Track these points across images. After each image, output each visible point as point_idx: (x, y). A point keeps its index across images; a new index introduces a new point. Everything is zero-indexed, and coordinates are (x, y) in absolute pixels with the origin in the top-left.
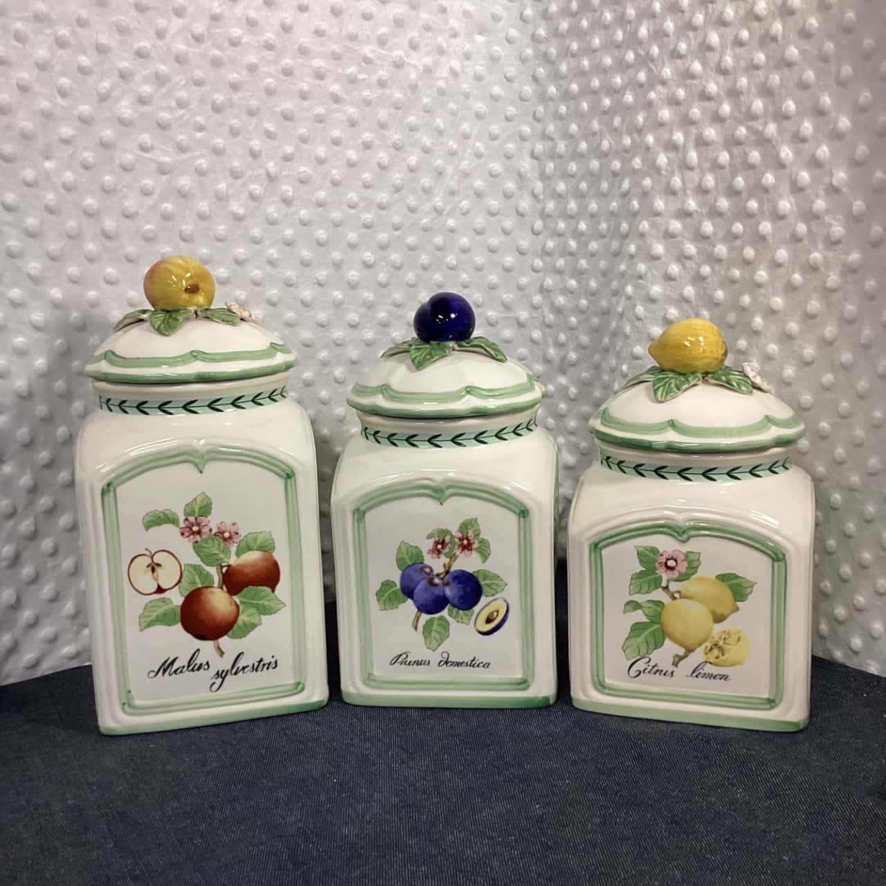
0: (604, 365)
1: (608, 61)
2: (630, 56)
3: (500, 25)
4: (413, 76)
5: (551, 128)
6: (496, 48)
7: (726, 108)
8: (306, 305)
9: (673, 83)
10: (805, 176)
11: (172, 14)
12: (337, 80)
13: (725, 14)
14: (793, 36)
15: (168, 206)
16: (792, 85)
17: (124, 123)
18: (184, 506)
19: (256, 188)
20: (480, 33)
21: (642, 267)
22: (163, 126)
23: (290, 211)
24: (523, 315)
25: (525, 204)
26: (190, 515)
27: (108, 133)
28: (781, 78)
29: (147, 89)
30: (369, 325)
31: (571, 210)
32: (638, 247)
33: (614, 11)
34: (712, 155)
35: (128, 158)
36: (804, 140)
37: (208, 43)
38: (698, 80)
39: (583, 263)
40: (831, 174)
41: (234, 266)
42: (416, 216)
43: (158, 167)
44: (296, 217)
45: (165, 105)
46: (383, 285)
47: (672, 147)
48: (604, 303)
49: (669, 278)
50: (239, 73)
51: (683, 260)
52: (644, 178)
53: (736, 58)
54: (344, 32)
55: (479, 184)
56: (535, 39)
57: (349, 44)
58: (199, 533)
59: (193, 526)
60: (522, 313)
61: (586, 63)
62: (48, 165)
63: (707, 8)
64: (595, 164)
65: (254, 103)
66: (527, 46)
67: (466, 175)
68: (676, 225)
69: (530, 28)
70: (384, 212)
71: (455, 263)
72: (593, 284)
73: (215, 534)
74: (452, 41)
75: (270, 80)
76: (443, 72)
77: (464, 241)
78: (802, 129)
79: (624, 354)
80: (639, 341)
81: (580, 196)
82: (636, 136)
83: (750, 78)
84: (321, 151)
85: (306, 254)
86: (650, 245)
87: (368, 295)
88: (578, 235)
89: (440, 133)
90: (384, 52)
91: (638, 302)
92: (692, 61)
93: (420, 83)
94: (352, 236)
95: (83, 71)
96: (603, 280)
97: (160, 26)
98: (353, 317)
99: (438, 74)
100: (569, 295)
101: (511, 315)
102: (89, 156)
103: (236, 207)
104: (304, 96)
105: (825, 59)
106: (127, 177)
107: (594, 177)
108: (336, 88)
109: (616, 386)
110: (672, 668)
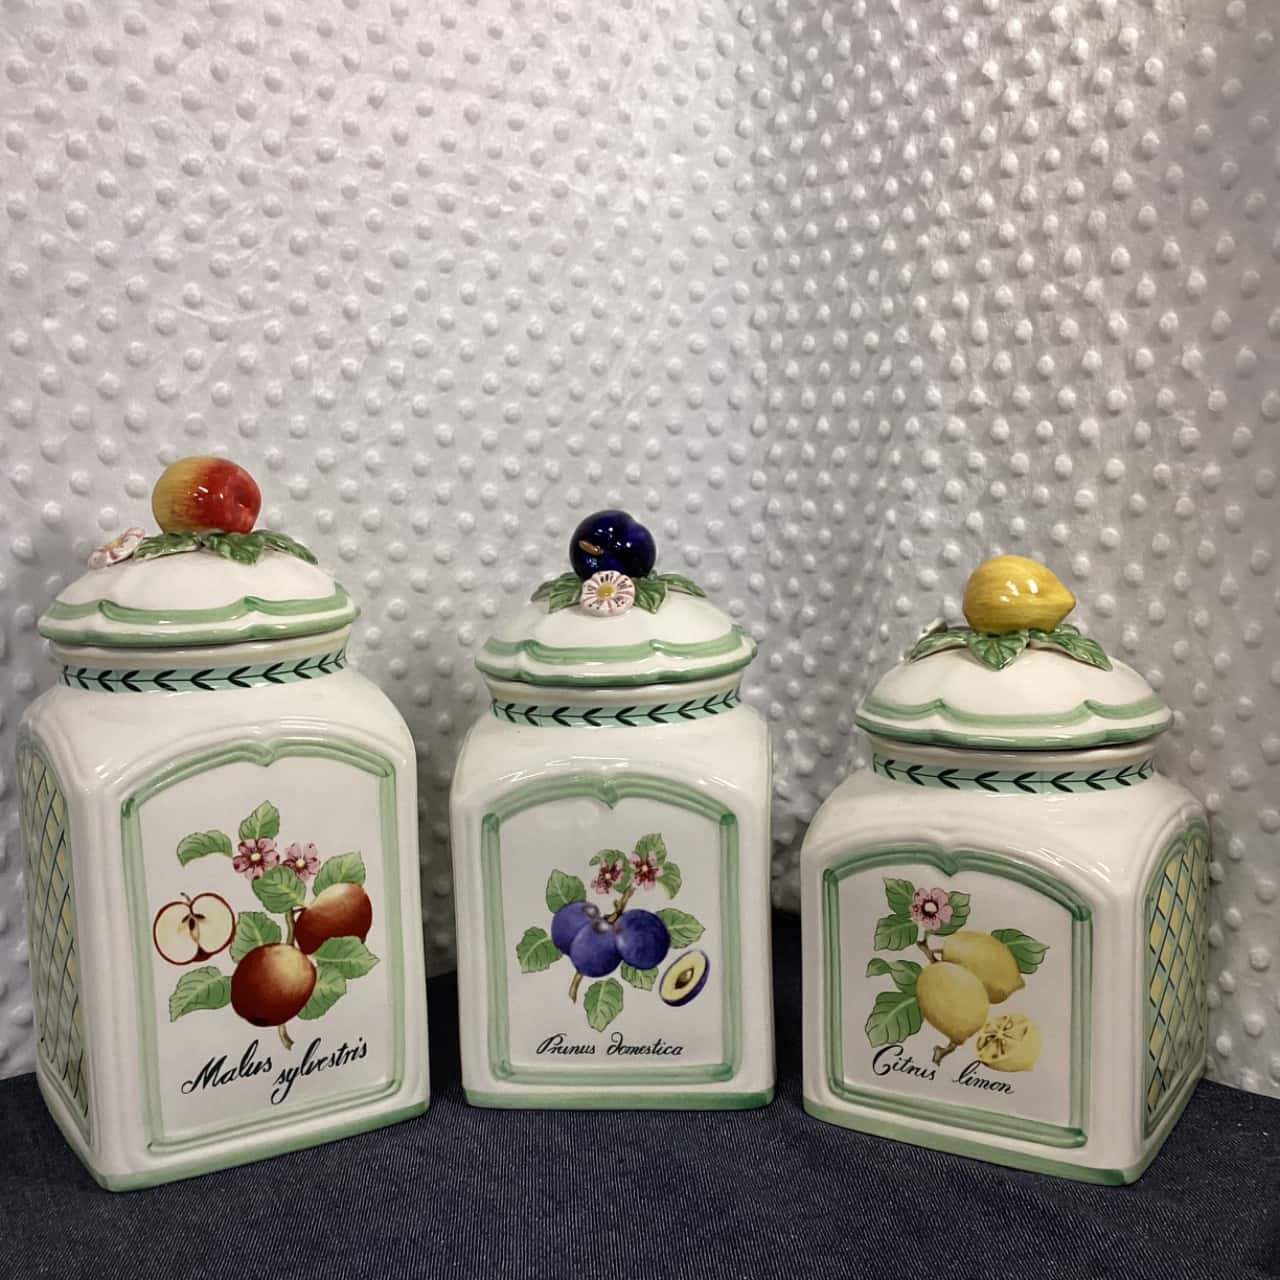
0: (855, 625)
1: (861, 192)
2: (892, 185)
3: (707, 140)
4: (581, 210)
5: (778, 286)
6: (700, 173)
7: (1028, 259)
8: (419, 531)
9: (954, 222)
10: (1146, 355)
11: (237, 116)
12: (471, 214)
13: (1026, 126)
14: (1124, 158)
15: (223, 387)
16: (1123, 225)
17: (161, 266)
18: (239, 825)
19: (352, 363)
20: (678, 152)
21: (910, 483)
22: (219, 273)
23: (400, 396)
24: (738, 551)
25: (741, 392)
26: (248, 837)
27: (139, 281)
28: (1108, 217)
29: (197, 220)
30: (511, 561)
31: (807, 401)
32: (904, 455)
33: (870, 122)
34: (1007, 323)
35: (166, 316)
36: (1143, 303)
37: (287, 158)
38: (989, 220)
39: (825, 477)
40: (1181, 352)
41: (316, 474)
42: (583, 407)
43: (211, 330)
44: (407, 404)
45: (222, 242)
46: (532, 505)
47: (953, 313)
48: (855, 535)
49: (947, 499)
50: (331, 201)
51: (969, 475)
52: (912, 357)
53: (1042, 187)
54: (482, 147)
55: (675, 362)
56: (756, 161)
57: (491, 163)
58: (261, 863)
59: (252, 852)
60: (735, 548)
61: (828, 195)
62: (49, 324)
63: (1001, 118)
64: (842, 337)
65: (351, 242)
66: (746, 171)
67: (656, 350)
68: (957, 424)
69: (749, 145)
70: (535, 400)
71: (638, 474)
72: (839, 507)
73: (284, 864)
74: (637, 163)
75: (374, 211)
76: (624, 205)
77: (653, 443)
78: (1140, 287)
79: (884, 608)
80: (905, 591)
81: (821, 382)
82: (900, 298)
83: (1063, 216)
84: (447, 313)
85: (422, 458)
86: (922, 453)
87: (511, 519)
88: (817, 437)
89: (619, 290)
90: (539, 175)
91: (904, 534)
92: (980, 192)
93: (591, 220)
94: (489, 434)
95: (103, 191)
96: (852, 501)
97: (217, 132)
98: (488, 549)
99: (615, 209)
100: (805, 523)
101: (721, 550)
102: (109, 313)
103: (322, 390)
104: (423, 234)
105: (1171, 189)
106: (166, 343)
107: (840, 356)
108: (469, 224)
109: (872, 655)
110: (933, 1067)
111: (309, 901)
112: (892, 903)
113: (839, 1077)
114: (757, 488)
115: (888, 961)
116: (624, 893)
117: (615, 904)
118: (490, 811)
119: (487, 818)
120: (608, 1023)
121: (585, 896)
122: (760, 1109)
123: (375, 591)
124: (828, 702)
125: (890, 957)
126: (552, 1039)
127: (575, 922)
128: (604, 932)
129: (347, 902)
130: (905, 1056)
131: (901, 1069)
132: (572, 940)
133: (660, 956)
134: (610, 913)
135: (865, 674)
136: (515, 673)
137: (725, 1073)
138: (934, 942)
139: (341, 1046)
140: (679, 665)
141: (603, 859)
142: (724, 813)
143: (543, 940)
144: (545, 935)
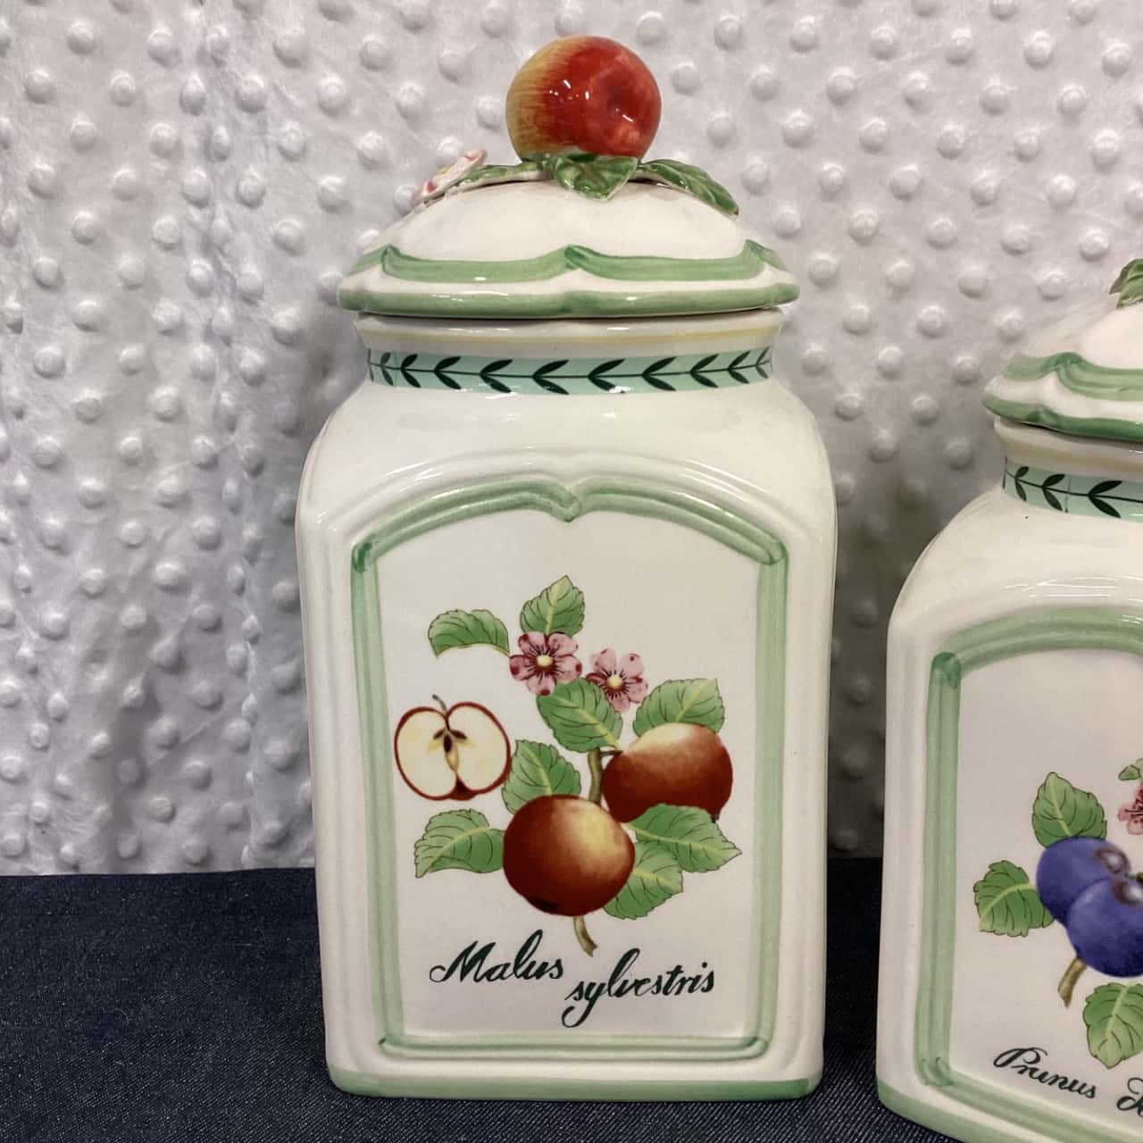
18: (520, 609)
26: (533, 629)
58: (552, 671)
59: (539, 654)
73: (589, 678)
111: (627, 742)
118: (949, 650)
119: (941, 660)
120: (1124, 1058)
121: (1104, 831)
126: (1022, 1051)
127: (1084, 871)
128: (1134, 902)
129: (688, 753)
132: (1073, 900)
139: (673, 968)
143: (1022, 887)
144: (1025, 879)
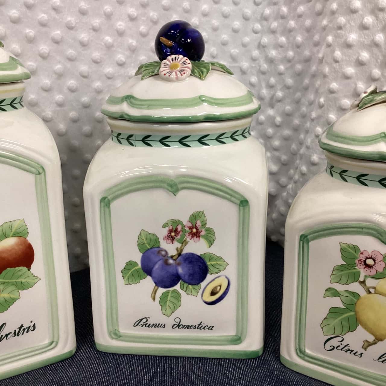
0: (303, 100)
8: (83, 45)
21: (342, 20)
24: (245, 65)
30: (133, 64)
32: (340, 4)
39: (292, 23)
41: (24, 9)
46: (143, 35)
48: (307, 53)
49: (364, 27)
51: (377, 12)
60: (244, 63)
72: (299, 39)
79: (321, 90)
80: (335, 79)
87: (132, 42)
91: (337, 49)
96: (306, 35)
100: (280, 49)
101: (236, 65)
109: (314, 115)
110: (363, 351)
112: (344, 258)
113: (302, 348)
114: (256, 32)
115: (338, 290)
116: (182, 244)
117: (177, 249)
118: (105, 196)
119: (103, 199)
120: (173, 313)
121: (160, 245)
122: (255, 359)
123: (60, 75)
124: (286, 139)
125: (340, 288)
126: (142, 320)
127: (154, 258)
128: (170, 265)
129: (16, 248)
130: (344, 343)
131: (341, 349)
132: (153, 268)
133: (203, 277)
134: (174, 254)
135: (308, 124)
136: (121, 114)
137: (237, 340)
138: (370, 282)
139: (19, 326)
140: (217, 111)
141: (170, 225)
142: (242, 199)
143: (136, 268)
144: (137, 265)
